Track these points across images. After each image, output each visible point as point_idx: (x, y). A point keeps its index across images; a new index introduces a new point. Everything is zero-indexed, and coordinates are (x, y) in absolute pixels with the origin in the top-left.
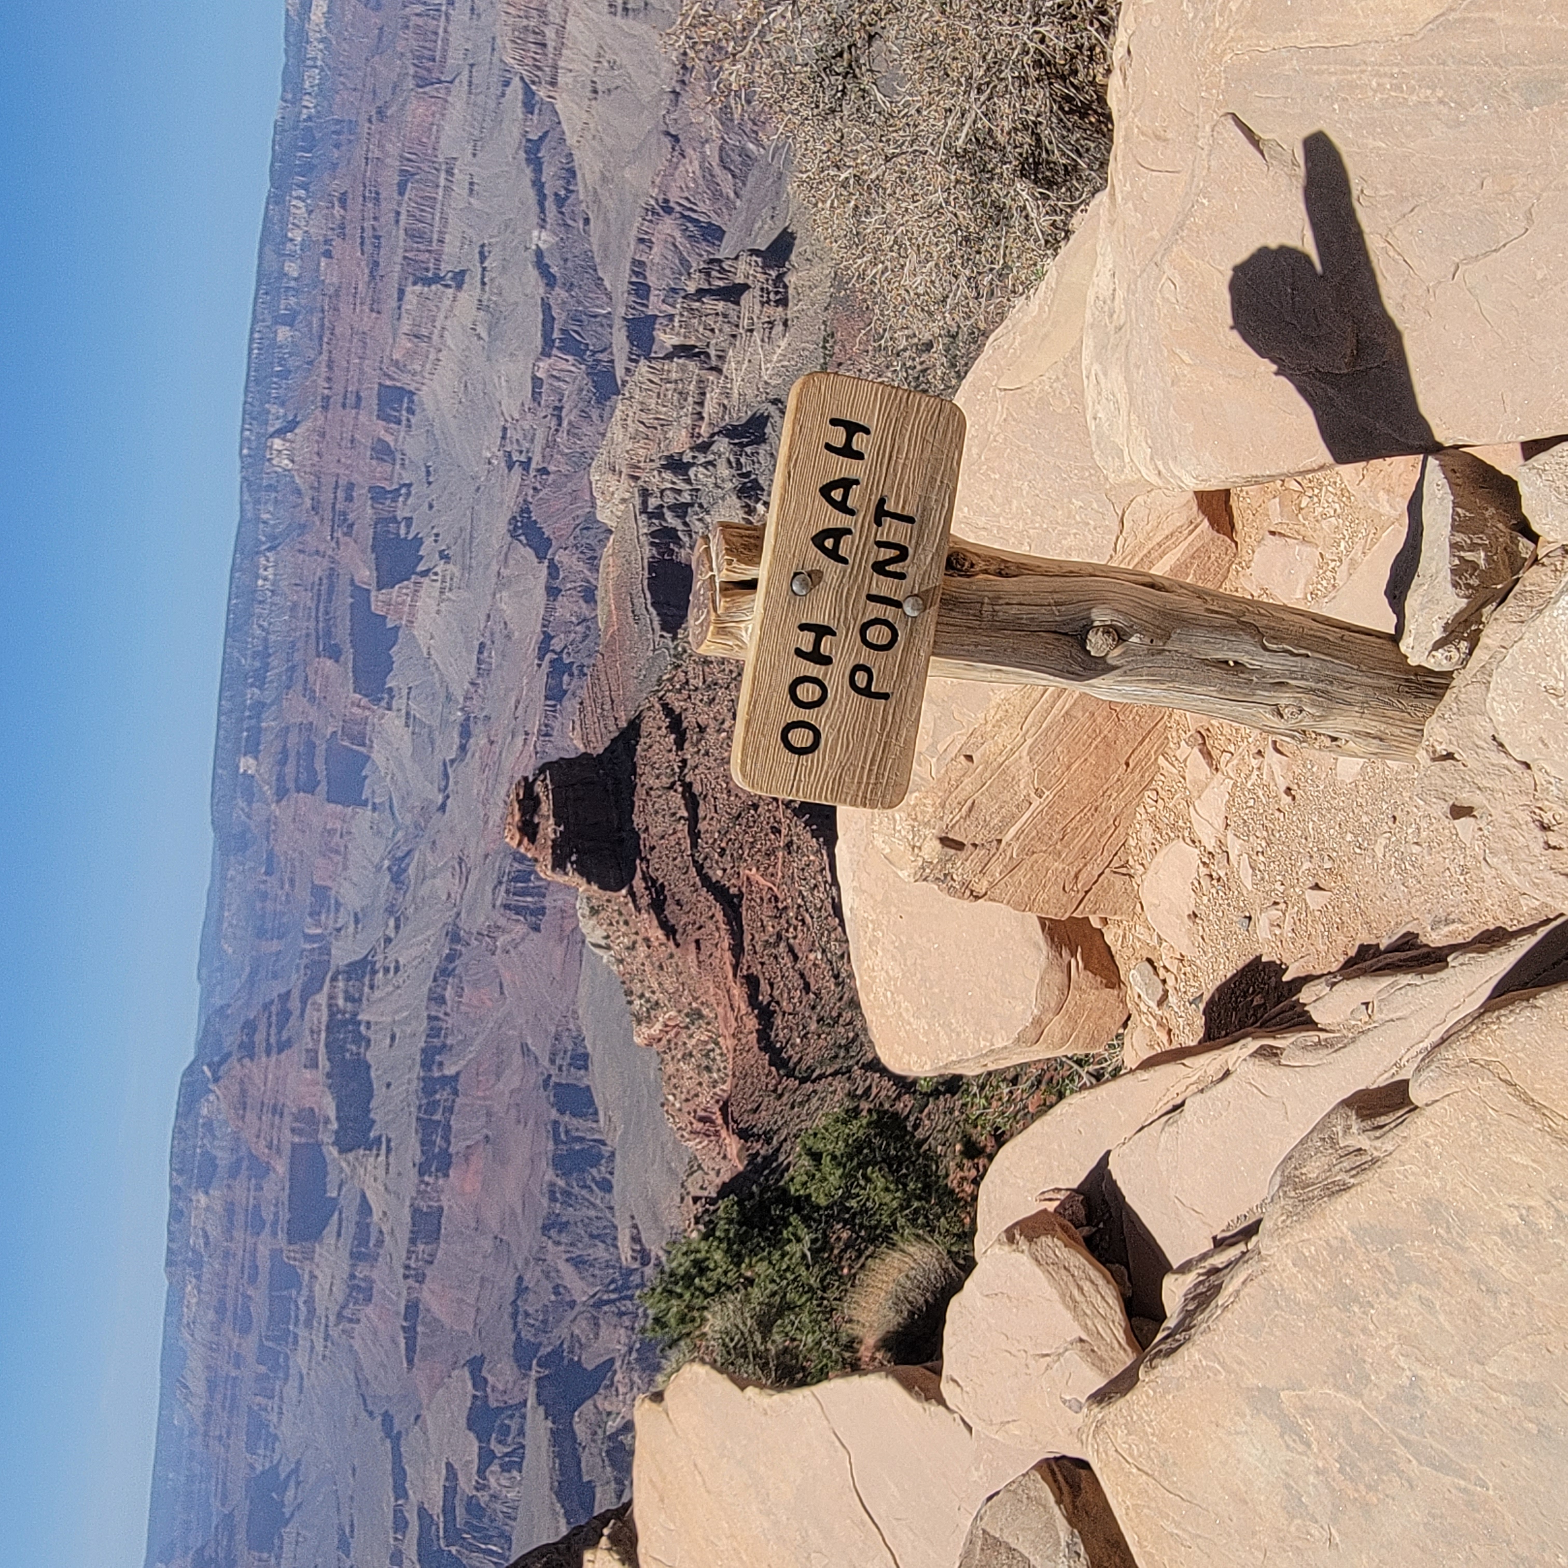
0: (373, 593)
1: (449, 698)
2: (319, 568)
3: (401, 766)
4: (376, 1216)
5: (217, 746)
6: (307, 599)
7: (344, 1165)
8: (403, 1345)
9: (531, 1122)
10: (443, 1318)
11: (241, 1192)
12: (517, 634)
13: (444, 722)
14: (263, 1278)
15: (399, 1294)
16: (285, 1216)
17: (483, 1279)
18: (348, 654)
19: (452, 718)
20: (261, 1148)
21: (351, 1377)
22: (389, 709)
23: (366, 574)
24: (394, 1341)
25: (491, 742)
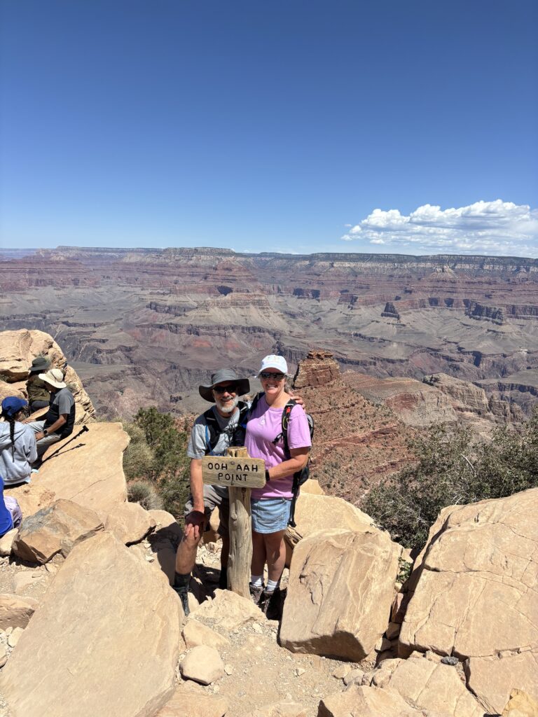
4: (186, 314)
8: (145, 324)
10: (154, 336)
12: (382, 350)
13: (350, 328)
15: (161, 322)
24: (147, 321)
25: (344, 343)
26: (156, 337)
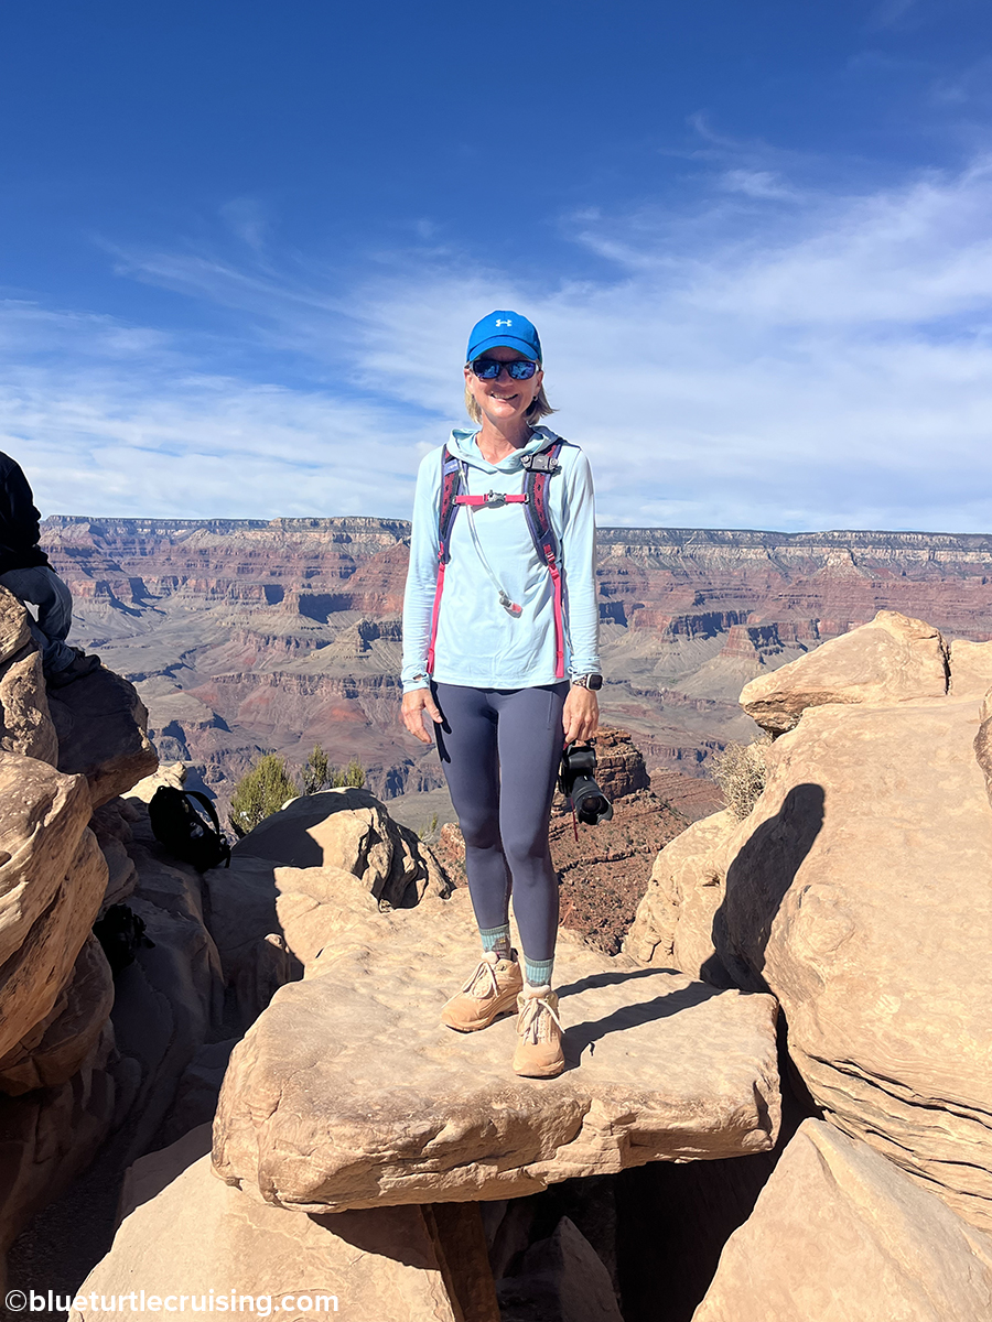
0: (744, 626)
1: (675, 681)
2: (760, 589)
3: (623, 652)
4: (315, 653)
5: (629, 529)
6: (735, 583)
7: (350, 629)
8: (228, 674)
9: (381, 753)
10: (247, 700)
11: (332, 564)
12: (723, 727)
13: (658, 679)
14: (274, 581)
15: (263, 670)
16: (316, 592)
17: (274, 726)
18: (700, 611)
19: (660, 684)
20: (360, 573)
21: (208, 641)
22: (663, 641)
23: (757, 620)
24: (231, 668)
25: (645, 712)
26: (250, 703)
